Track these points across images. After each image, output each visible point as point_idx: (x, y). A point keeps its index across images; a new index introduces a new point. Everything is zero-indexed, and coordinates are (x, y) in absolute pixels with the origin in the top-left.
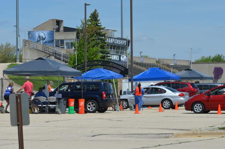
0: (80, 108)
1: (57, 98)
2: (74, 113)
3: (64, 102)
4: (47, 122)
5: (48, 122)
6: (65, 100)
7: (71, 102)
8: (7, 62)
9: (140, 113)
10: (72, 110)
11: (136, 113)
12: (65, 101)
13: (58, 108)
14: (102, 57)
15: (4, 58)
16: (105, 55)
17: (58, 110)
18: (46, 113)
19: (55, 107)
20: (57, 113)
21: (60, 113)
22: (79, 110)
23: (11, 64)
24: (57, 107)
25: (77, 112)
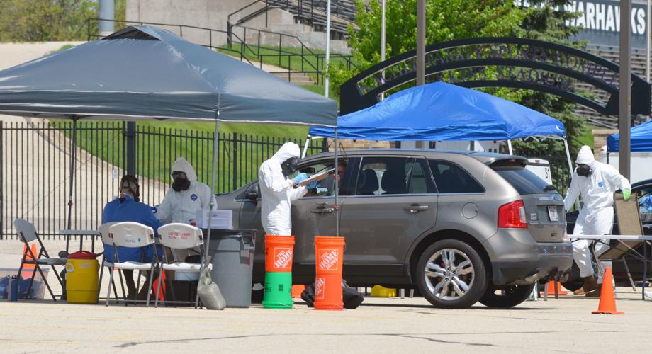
0: (320, 282)
1: (205, 231)
2: (290, 307)
3: (242, 248)
4: (123, 346)
5: (134, 344)
6: (250, 242)
7: (278, 251)
8: (57, 33)
9: (619, 313)
10: (281, 288)
11: (601, 311)
12: (247, 247)
13: (207, 280)
14: (532, 18)
15: (37, 17)
16: (547, 10)
17: (209, 288)
18: (152, 304)
19: (198, 273)
20: (205, 303)
21: (220, 302)
22: (318, 291)
23: (65, 47)
24: (203, 275)
25: (310, 300)
